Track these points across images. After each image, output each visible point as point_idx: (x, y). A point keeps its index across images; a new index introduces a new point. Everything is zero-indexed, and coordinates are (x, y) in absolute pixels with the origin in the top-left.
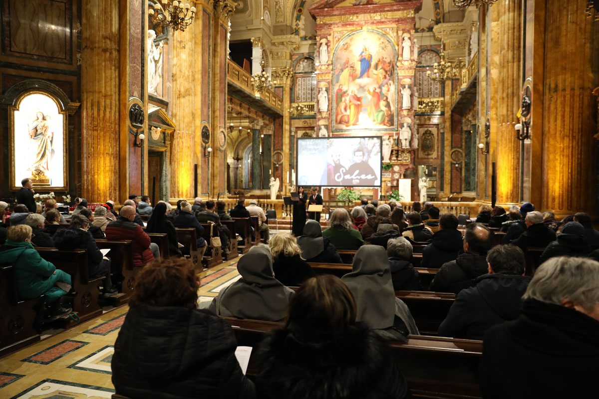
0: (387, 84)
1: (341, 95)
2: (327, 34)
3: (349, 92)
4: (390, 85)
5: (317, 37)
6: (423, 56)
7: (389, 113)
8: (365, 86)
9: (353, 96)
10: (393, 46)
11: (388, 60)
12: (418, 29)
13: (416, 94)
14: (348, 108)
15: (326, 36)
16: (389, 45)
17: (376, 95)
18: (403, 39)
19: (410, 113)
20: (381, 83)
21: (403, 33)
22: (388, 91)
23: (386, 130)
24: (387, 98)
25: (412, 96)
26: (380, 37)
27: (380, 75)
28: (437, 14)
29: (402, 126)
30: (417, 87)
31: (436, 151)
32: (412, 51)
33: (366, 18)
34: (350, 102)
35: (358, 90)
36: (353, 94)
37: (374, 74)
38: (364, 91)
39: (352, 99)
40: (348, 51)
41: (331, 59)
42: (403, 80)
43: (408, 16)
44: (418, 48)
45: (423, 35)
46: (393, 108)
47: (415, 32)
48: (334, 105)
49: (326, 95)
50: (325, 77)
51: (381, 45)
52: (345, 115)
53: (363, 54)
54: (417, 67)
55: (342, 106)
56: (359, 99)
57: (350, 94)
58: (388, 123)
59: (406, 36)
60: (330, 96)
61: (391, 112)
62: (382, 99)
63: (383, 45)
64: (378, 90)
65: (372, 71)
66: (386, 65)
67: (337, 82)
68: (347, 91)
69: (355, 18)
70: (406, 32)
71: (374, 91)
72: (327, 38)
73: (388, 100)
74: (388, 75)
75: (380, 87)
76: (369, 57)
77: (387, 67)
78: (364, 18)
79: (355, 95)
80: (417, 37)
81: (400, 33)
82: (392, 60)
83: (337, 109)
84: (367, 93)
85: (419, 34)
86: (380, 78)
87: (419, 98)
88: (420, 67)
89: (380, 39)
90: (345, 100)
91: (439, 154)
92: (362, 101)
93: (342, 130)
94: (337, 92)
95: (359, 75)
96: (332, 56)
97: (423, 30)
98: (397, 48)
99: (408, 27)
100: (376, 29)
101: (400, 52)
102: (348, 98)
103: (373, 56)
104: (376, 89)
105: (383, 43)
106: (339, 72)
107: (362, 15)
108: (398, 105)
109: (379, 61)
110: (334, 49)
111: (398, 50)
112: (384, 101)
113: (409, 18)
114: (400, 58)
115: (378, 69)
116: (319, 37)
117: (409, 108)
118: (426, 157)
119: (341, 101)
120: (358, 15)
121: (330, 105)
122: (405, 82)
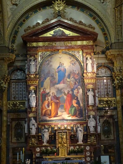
0: (77, 88)
1: (45, 95)
2: (35, 54)
3: (51, 94)
4: (79, 89)
5: (27, 56)
6: (99, 69)
7: (79, 108)
8: (62, 89)
9: (53, 96)
10: (80, 63)
11: (77, 72)
12: (95, 52)
13: (97, 95)
14: (50, 104)
15: (34, 55)
16: (77, 62)
17: (70, 96)
18: (87, 59)
19: (93, 108)
20: (72, 88)
21: (86, 55)
22: (78, 93)
23: (77, 120)
24: (77, 98)
25: (94, 96)
26: (71, 57)
27: (72, 82)
28: (107, 43)
29: (89, 117)
30: (97, 90)
31: (113, 135)
32: (93, 67)
33: (61, 44)
34: (52, 100)
35: (57, 92)
36: (53, 95)
37: (68, 81)
38: (61, 93)
39: (53, 99)
40: (49, 66)
41: (38, 71)
42: (88, 86)
43: (89, 44)
44: (96, 65)
45: (99, 57)
46: (81, 105)
47: (94, 55)
48: (40, 102)
49: (34, 95)
50: (33, 82)
51: (72, 62)
52: (48, 110)
53: (60, 68)
54: (96, 77)
55: (46, 103)
56: (57, 98)
57: (51, 95)
58: (79, 115)
59: (89, 57)
60: (38, 96)
61: (80, 107)
62: (74, 98)
63: (73, 62)
64: (71, 93)
65: (66, 79)
66: (75, 76)
67: (42, 86)
68: (49, 93)
69: (54, 44)
70: (88, 54)
71: (68, 93)
72: (34, 56)
73: (78, 99)
74: (77, 82)
75: (72, 90)
76: (63, 70)
77: (76, 77)
78: (60, 44)
79: (55, 95)
80: (95, 58)
81: (84, 55)
82: (80, 72)
83: (42, 105)
84: (63, 94)
85: (97, 56)
86: (72, 84)
87: (98, 98)
88: (98, 77)
89: (71, 58)
90: (48, 99)
91: (115, 136)
92: (60, 100)
93: (46, 121)
94: (42, 94)
95: (57, 82)
96: (38, 69)
97: (98, 53)
98: (82, 64)
99: (89, 51)
100: (68, 52)
101: (85, 67)
102: (50, 98)
103: (66, 69)
104: (69, 92)
105: (73, 60)
106: (43, 80)
107: (59, 42)
108: (85, 103)
109: (71, 72)
110: (40, 64)
111: (84, 65)
112: (75, 100)
113: (89, 46)
114: (85, 71)
115: (70, 78)
116: (29, 56)
117: (93, 105)
118: (107, 139)
119: (45, 100)
120: (56, 42)
121: (38, 102)
122: (89, 87)
